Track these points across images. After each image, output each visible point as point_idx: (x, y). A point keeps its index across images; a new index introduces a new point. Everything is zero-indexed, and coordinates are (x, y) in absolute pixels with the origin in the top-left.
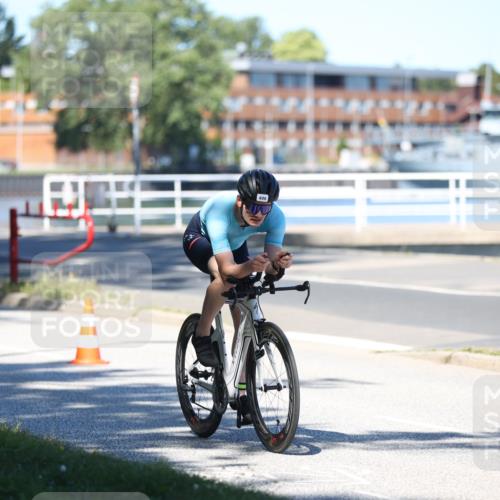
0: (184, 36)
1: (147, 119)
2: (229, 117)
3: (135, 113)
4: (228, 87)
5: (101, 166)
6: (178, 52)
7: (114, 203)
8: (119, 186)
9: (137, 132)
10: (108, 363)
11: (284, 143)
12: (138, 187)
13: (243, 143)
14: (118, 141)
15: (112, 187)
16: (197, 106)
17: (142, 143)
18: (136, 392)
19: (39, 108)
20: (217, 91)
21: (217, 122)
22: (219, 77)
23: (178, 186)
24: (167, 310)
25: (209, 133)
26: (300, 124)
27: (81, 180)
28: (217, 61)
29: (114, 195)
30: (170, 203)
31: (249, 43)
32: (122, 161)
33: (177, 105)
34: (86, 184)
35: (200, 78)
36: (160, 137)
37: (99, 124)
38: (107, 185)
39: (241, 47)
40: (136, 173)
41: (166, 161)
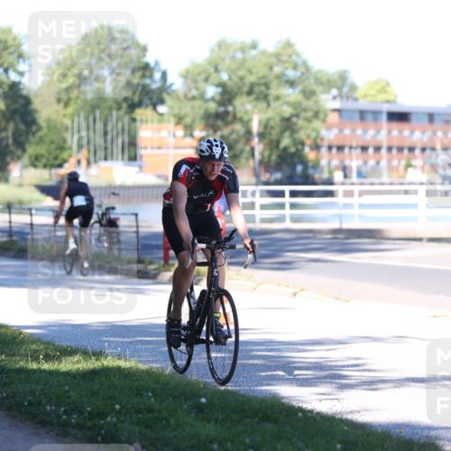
0: (292, 84)
1: (265, 144)
2: (325, 144)
3: (256, 140)
4: (324, 121)
6: (288, 95)
8: (244, 194)
11: (365, 163)
12: (258, 195)
13: (335, 162)
16: (302, 135)
17: (261, 162)
19: (185, 136)
20: (317, 124)
21: (317, 147)
22: (318, 114)
23: (287, 194)
25: (310, 155)
26: (378, 149)
28: (317, 102)
31: (340, 89)
35: (303, 115)
36: (274, 158)
39: (334, 92)
40: (256, 184)
41: (278, 176)
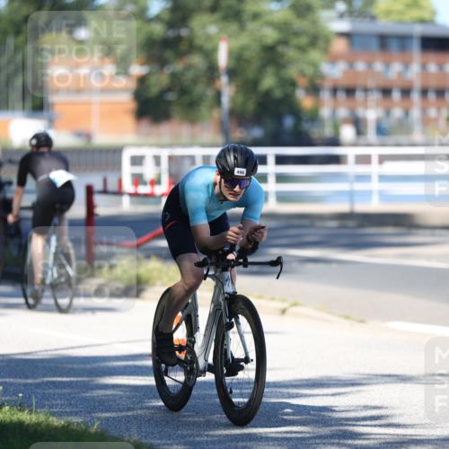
1: (237, 87)
2: (328, 84)
3: (224, 79)
4: (326, 51)
5: (185, 138)
6: (271, 12)
11: (388, 112)
13: (343, 112)
14: (204, 110)
15: (199, 160)
16: (292, 72)
17: (232, 113)
20: (314, 55)
21: (314, 90)
22: (317, 40)
25: (305, 101)
26: (406, 92)
27: (165, 154)
28: (315, 22)
31: (349, 3)
32: (209, 133)
33: (270, 70)
34: (171, 158)
35: (295, 41)
36: (251, 106)
37: (184, 92)
38: (192, 159)
39: (341, 6)
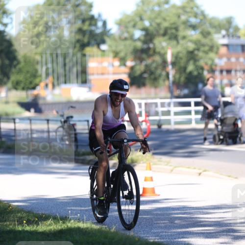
0: (194, 27)
1: (176, 70)
2: (218, 69)
3: (170, 67)
4: (217, 53)
5: (153, 95)
6: (192, 35)
7: (160, 114)
8: (163, 105)
9: (171, 77)
10: (159, 195)
12: (172, 105)
13: (225, 81)
14: (161, 81)
15: (159, 105)
16: (202, 63)
17: (174, 83)
18: (173, 210)
19: (120, 65)
20: (212, 55)
21: (212, 71)
22: (212, 48)
23: (193, 104)
24: (189, 168)
27: (143, 102)
28: (212, 40)
29: (160, 109)
30: (189, 113)
31: (227, 30)
32: (164, 92)
33: (191, 62)
34: (146, 104)
35: (202, 49)
36: (183, 79)
37: (152, 73)
38: (156, 104)
39: (224, 32)
40: (171, 98)
41: (186, 91)
